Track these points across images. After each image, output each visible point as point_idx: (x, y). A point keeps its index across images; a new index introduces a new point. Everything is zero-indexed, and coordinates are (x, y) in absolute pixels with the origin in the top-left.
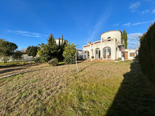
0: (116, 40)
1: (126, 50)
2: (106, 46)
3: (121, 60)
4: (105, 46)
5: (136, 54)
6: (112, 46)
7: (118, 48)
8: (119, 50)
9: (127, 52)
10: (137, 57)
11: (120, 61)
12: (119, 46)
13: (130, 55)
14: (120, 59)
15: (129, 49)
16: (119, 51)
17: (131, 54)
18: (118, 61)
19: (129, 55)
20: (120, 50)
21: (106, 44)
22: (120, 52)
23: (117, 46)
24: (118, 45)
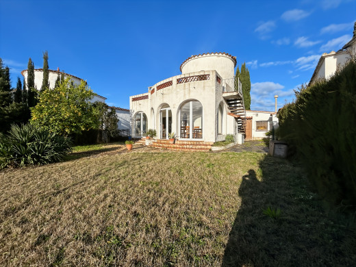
0: (218, 79)
1: (248, 114)
2: (187, 98)
3: (233, 141)
4: (185, 95)
5: (272, 125)
6: (207, 96)
7: (226, 106)
8: (230, 111)
9: (251, 119)
10: (272, 132)
11: (231, 145)
12: (228, 100)
13: (258, 128)
14: (231, 139)
15: (254, 111)
16: (228, 116)
17: (261, 125)
18: (222, 148)
19: (254, 126)
20: (233, 112)
21: (187, 91)
22: (231, 119)
23: (222, 99)
24: (225, 95)
